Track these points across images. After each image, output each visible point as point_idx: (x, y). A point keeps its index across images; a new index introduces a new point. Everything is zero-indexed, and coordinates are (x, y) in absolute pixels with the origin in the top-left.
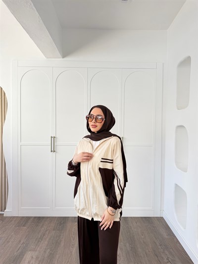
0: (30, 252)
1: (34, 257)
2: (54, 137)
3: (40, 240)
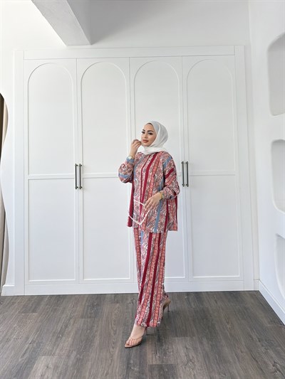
0: (43, 357)
1: (50, 366)
2: (80, 166)
3: (59, 335)
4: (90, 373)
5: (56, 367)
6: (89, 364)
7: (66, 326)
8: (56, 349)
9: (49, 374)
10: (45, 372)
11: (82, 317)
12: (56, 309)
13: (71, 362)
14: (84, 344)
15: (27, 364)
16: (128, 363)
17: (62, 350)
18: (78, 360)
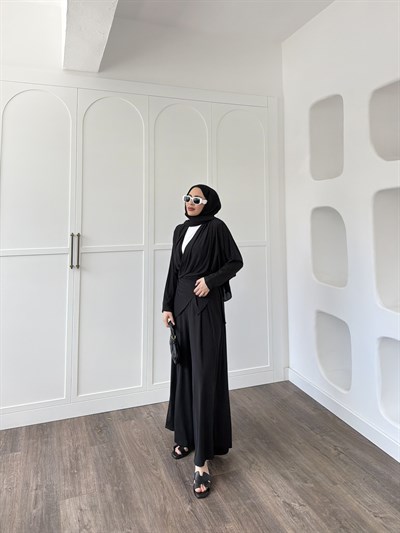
0: (67, 501)
1: (83, 507)
2: (79, 235)
3: (74, 471)
4: (143, 502)
5: (93, 508)
6: (136, 493)
7: (77, 459)
8: (80, 488)
9: (88, 516)
10: (82, 516)
11: (92, 444)
12: (46, 443)
13: (110, 498)
14: (114, 473)
15: (48, 513)
16: (184, 482)
17: (87, 486)
18: (118, 492)
